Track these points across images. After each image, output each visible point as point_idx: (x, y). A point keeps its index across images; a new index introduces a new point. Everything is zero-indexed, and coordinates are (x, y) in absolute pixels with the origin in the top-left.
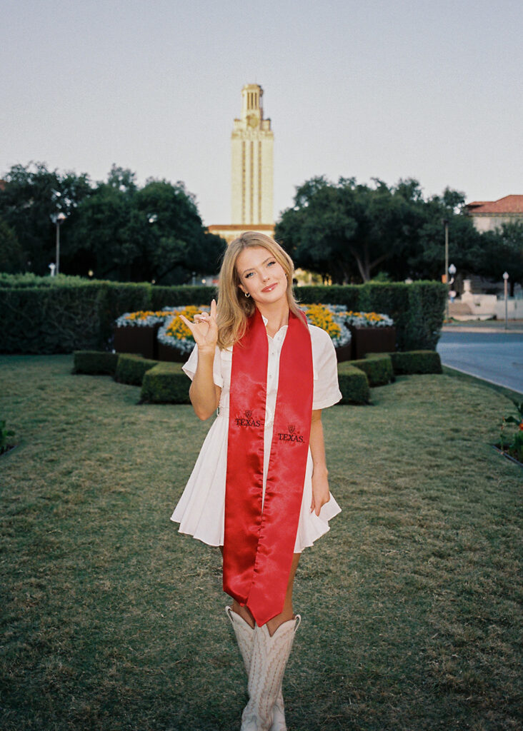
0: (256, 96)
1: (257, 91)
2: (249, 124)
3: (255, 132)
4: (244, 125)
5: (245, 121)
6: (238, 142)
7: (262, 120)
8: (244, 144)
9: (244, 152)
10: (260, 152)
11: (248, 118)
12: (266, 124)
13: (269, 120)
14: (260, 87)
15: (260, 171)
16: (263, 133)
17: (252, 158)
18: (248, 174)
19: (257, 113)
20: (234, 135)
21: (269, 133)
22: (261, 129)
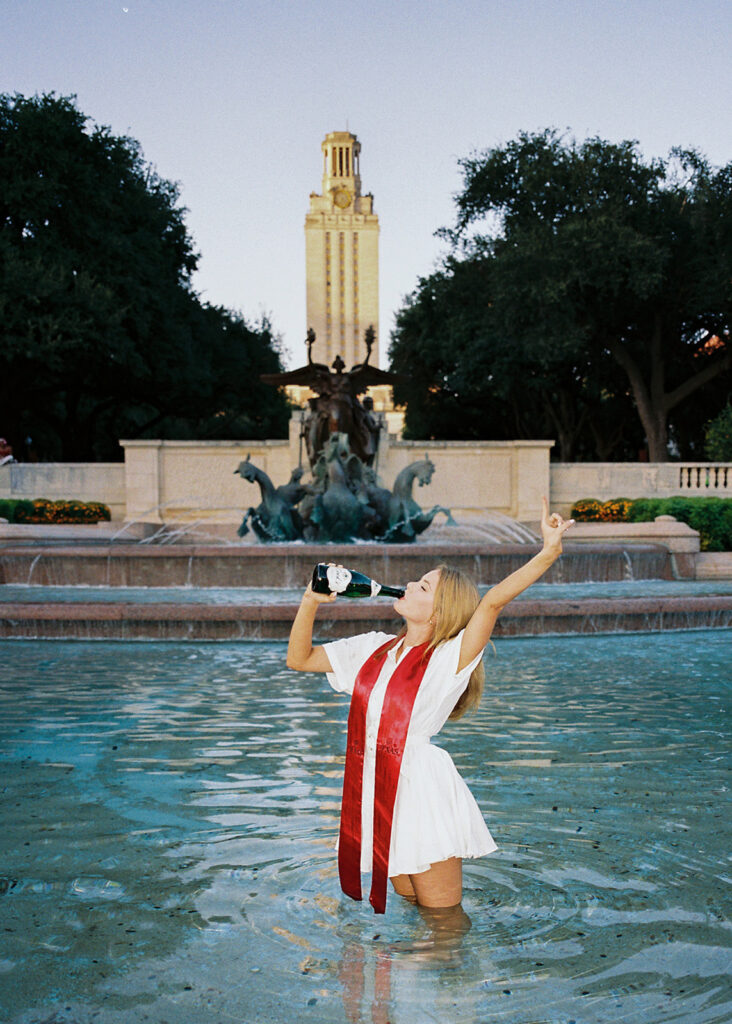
0: (346, 153)
1: (350, 145)
2: (335, 202)
3: (347, 217)
4: (327, 204)
5: (330, 196)
6: (318, 233)
7: (358, 195)
8: (328, 236)
9: (328, 250)
10: (355, 251)
11: (335, 190)
12: (365, 202)
13: (371, 196)
14: (354, 137)
15: (355, 283)
16: (361, 217)
17: (342, 262)
18: (334, 289)
19: (350, 182)
20: (310, 221)
21: (369, 218)
22: (357, 211)
